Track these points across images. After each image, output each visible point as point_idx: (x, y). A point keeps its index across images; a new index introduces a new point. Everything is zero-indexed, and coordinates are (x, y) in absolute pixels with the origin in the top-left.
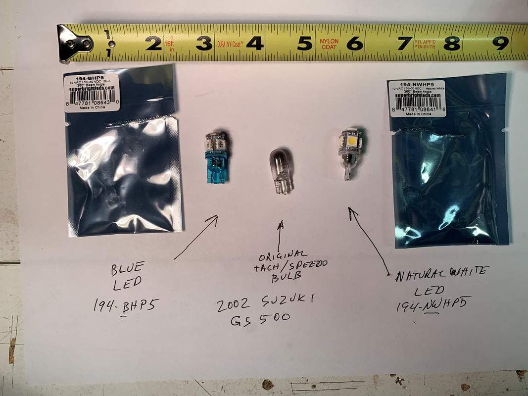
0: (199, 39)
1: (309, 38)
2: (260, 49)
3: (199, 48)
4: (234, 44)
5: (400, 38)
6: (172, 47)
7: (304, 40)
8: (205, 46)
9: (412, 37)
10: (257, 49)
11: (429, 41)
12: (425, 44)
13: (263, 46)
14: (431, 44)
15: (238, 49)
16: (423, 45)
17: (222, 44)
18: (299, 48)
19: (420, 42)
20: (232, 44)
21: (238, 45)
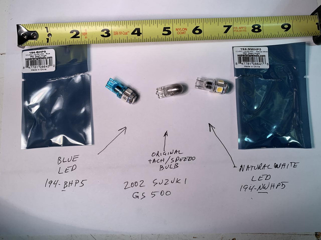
0: (103, 31)
1: (169, 28)
2: (140, 36)
3: (103, 36)
4: (124, 33)
5: (225, 26)
6: (86, 36)
7: (166, 29)
8: (106, 35)
9: (231, 26)
10: (138, 36)
11: (243, 28)
12: (240, 29)
13: (141, 34)
14: (244, 29)
15: (126, 36)
16: (239, 30)
17: (116, 33)
18: (163, 34)
19: (236, 28)
20: (122, 33)
21: (126, 34)
